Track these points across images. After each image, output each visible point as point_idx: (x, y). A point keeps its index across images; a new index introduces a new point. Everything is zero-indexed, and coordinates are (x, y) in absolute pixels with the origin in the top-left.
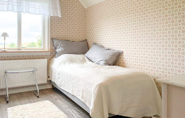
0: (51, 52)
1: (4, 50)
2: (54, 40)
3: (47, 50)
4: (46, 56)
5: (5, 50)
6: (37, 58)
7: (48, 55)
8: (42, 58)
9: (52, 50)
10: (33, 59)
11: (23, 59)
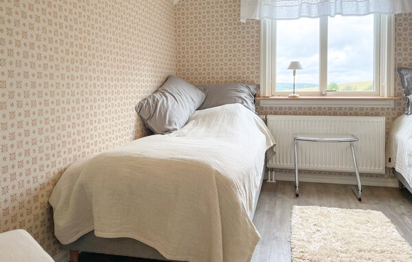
0: (395, 100)
1: (293, 95)
2: (403, 72)
3: (386, 97)
4: (383, 109)
5: (295, 95)
6: (362, 115)
7: (388, 109)
8: (372, 115)
9: (398, 96)
10: (351, 115)
11: (330, 114)
